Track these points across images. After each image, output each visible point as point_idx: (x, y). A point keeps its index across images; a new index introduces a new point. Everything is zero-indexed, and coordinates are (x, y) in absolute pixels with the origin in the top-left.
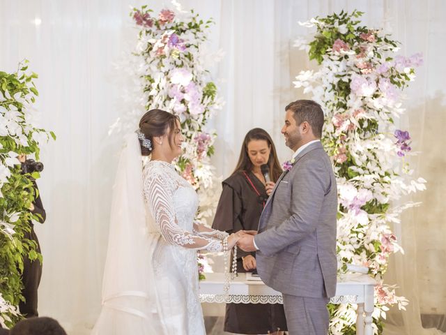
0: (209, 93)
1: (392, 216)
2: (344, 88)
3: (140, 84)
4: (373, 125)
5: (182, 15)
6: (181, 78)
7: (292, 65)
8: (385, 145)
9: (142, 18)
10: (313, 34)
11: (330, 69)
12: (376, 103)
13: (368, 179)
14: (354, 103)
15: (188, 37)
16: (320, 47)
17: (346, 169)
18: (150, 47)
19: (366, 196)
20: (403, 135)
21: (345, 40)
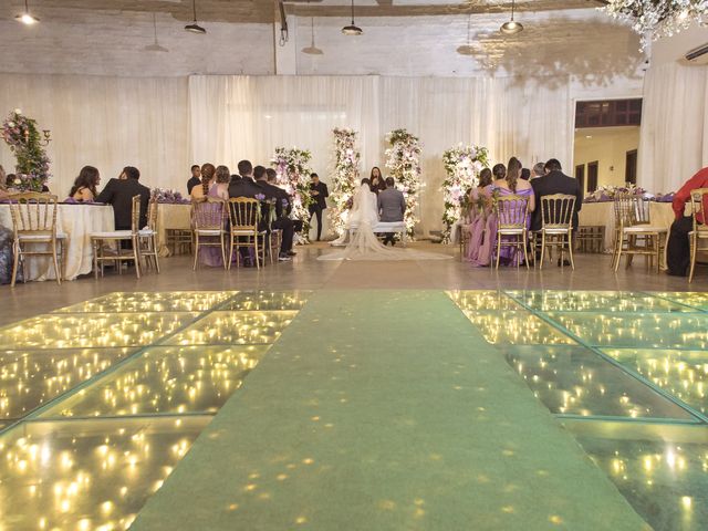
0: (358, 156)
1: (416, 195)
2: (401, 154)
3: (335, 153)
4: (410, 166)
5: (349, 130)
6: (349, 152)
7: (385, 145)
8: (413, 172)
9: (336, 132)
10: (391, 136)
11: (397, 147)
12: (410, 159)
13: (408, 183)
14: (404, 159)
15: (351, 137)
16: (393, 141)
17: (401, 180)
18: (339, 141)
19: (407, 188)
20: (418, 169)
21: (401, 139)
